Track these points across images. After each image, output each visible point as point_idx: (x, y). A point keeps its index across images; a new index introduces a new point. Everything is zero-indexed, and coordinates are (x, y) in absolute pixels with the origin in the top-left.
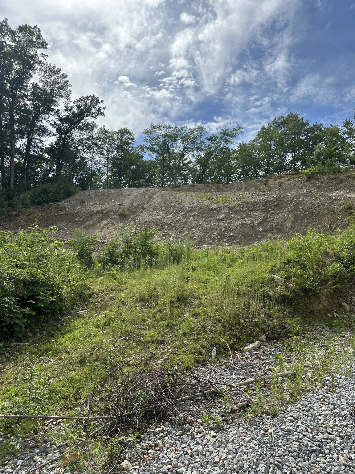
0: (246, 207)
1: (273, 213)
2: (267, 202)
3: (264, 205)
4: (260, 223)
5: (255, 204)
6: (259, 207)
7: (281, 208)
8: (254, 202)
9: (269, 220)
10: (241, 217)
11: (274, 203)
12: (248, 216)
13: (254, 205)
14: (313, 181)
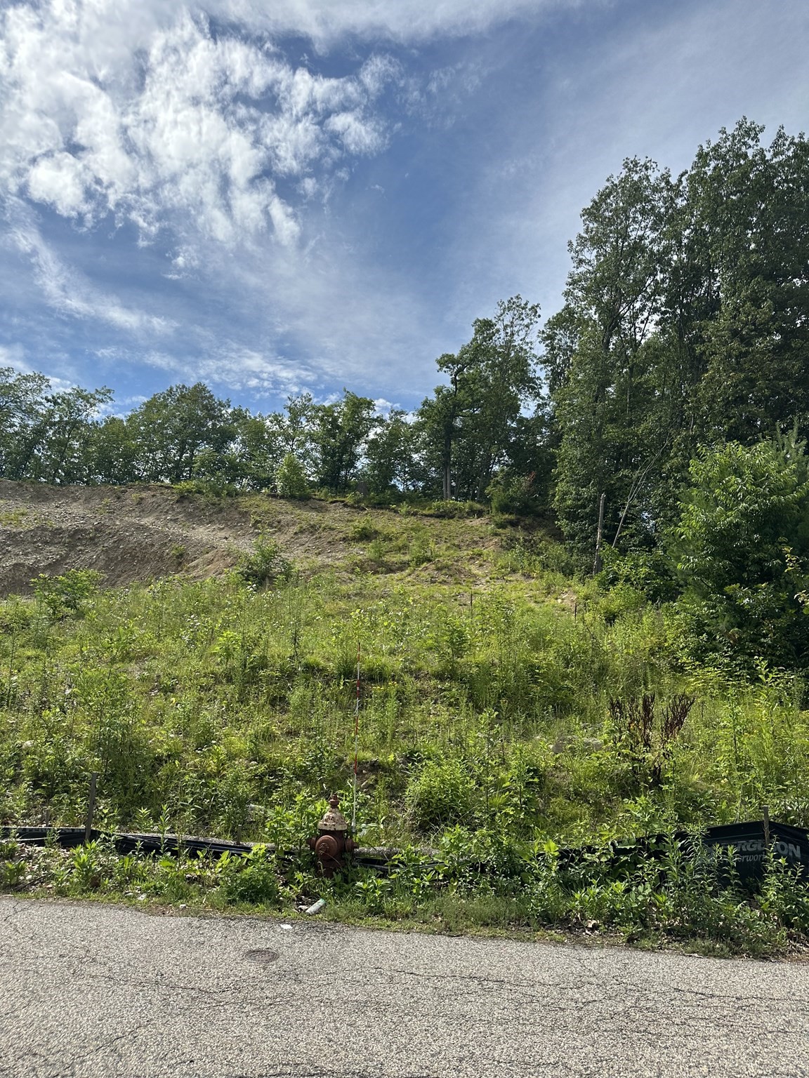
0: (40, 536)
1: (80, 550)
2: (76, 532)
3: (70, 536)
4: (50, 564)
5: (59, 531)
6: (62, 537)
7: (95, 544)
8: (56, 529)
9: (68, 561)
10: (23, 551)
11: (89, 534)
12: (37, 550)
13: (56, 534)
14: (186, 503)
